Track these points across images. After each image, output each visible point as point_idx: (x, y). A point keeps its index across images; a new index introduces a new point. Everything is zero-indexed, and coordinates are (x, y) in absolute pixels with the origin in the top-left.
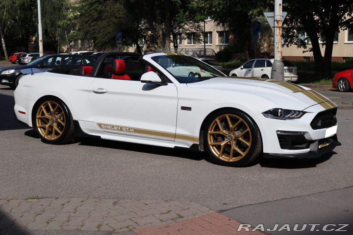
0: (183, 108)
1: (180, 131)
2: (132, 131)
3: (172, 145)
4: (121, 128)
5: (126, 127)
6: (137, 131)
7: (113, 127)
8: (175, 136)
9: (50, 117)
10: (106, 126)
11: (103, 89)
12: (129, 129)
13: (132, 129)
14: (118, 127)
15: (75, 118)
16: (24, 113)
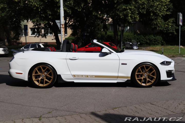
0: (122, 64)
1: (120, 75)
2: (94, 77)
3: (115, 82)
4: (87, 76)
5: (90, 75)
6: (96, 76)
7: (82, 76)
8: (118, 77)
9: (41, 74)
10: (78, 76)
11: (76, 58)
12: (92, 76)
13: (94, 76)
14: (85, 76)
15: (58, 73)
16: (22, 74)
